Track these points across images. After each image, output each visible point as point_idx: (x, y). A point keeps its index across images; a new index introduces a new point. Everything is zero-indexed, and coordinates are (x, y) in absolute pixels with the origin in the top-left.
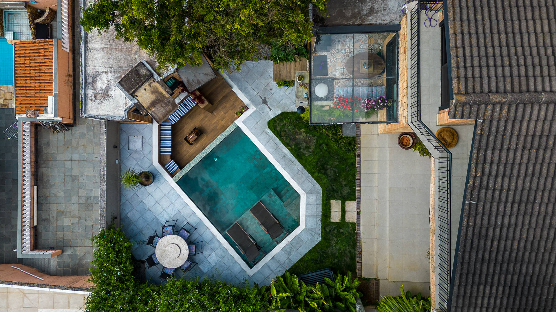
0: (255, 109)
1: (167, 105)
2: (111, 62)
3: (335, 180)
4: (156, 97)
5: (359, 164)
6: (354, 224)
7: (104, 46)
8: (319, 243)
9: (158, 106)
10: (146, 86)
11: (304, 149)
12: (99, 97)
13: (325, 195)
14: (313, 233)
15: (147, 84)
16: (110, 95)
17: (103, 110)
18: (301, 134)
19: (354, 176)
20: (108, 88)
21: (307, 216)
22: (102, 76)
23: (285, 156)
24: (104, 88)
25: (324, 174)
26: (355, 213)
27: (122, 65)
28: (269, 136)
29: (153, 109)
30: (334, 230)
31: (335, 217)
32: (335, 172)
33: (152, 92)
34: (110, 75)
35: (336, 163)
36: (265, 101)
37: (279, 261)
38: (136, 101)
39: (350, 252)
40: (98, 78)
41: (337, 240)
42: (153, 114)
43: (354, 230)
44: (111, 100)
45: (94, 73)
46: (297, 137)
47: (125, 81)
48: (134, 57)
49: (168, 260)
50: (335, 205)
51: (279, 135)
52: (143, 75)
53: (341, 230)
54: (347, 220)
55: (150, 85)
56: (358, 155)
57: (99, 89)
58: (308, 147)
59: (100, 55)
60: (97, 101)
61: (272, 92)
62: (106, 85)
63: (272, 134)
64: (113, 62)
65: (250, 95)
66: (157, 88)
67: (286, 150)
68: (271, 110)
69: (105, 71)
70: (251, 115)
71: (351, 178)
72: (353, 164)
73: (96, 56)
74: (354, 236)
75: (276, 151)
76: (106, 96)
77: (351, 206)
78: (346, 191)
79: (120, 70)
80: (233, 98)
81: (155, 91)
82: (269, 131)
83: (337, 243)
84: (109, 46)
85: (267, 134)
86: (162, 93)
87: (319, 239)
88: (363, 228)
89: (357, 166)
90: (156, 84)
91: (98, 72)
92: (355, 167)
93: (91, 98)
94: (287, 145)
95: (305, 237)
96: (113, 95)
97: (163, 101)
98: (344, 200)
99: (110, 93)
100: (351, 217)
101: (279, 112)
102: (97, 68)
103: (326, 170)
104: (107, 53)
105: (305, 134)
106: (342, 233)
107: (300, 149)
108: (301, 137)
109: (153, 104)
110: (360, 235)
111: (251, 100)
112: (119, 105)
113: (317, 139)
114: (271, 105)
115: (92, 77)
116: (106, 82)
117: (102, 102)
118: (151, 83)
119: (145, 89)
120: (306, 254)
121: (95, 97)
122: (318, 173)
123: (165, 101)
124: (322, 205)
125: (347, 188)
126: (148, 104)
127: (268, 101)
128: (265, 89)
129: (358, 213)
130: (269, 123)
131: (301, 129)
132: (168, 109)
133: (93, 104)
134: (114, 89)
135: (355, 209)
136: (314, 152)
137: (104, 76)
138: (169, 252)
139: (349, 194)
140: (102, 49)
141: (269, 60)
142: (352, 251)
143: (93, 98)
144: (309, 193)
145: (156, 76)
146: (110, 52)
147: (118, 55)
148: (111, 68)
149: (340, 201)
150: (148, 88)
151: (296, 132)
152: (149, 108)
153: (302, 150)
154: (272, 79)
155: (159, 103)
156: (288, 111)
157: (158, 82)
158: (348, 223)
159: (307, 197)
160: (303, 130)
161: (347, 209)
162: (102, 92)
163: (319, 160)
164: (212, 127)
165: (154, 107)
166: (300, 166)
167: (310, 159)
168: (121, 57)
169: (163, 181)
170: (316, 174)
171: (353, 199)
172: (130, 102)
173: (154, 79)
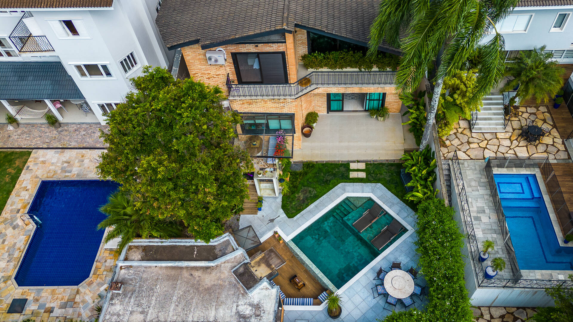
0: (278, 227)
1: (270, 256)
2: (229, 302)
3: (334, 175)
4: (263, 263)
5: (323, 162)
6: (366, 165)
7: (214, 308)
8: (383, 184)
9: (271, 262)
10: (253, 270)
11: (311, 194)
12: (258, 313)
13: (346, 181)
14: (375, 188)
15: (252, 269)
16: (258, 303)
17: (270, 308)
18: (299, 197)
19: (332, 164)
20: (251, 305)
21: (363, 192)
22: (240, 309)
23: (316, 206)
24: (250, 308)
25: (330, 181)
26: (358, 163)
27: (233, 292)
28: (300, 217)
29: (273, 266)
30: (372, 176)
31: (363, 175)
32: (328, 176)
33: (259, 266)
34: (240, 303)
35: (322, 174)
36: (272, 221)
37: (400, 211)
38: (265, 278)
39: (387, 166)
40: (241, 313)
41: (379, 174)
42: (277, 266)
43: (371, 164)
44: (262, 302)
45: (236, 316)
46: (301, 199)
47: (247, 284)
48: (227, 283)
49: (407, 288)
50: (353, 175)
51: (299, 211)
52: (245, 270)
53: (372, 172)
54: (364, 168)
55: (253, 267)
56: (317, 162)
57: (251, 312)
58: (310, 192)
59: (221, 312)
60: (262, 315)
61: (265, 215)
62: (248, 307)
63: (298, 216)
64: (229, 300)
65: (266, 231)
66: (256, 262)
67: (312, 206)
68: (279, 216)
69: (236, 307)
70: (282, 230)
71: (333, 166)
72: (323, 165)
73: (222, 315)
74: (376, 164)
75: (312, 213)
76: (258, 306)
77: (353, 166)
78: (342, 169)
79: (237, 295)
80: (267, 245)
81: (259, 264)
82: (295, 218)
83: (381, 174)
84: (214, 304)
85: (298, 219)
86: (261, 259)
87: (380, 184)
88: (369, 159)
89: (325, 163)
90: (253, 263)
91: (236, 313)
92: (325, 164)
93: (258, 320)
94: (307, 205)
95: (379, 193)
96: (258, 301)
97: (267, 259)
98: (348, 170)
99: (255, 302)
100: (362, 166)
101: (281, 211)
102: (232, 314)
103: (327, 180)
104: (220, 305)
105: (300, 194)
106: (373, 171)
107: (311, 196)
108: (302, 196)
109: (269, 265)
110: (373, 161)
111: (270, 230)
112: (267, 294)
113: (304, 186)
114: (275, 216)
115: (240, 318)
116: (246, 306)
117: (263, 310)
118: (251, 266)
119: (256, 271)
120: (392, 192)
121: (258, 316)
122: (329, 185)
123: (267, 257)
124: (354, 182)
125: (340, 168)
126: (269, 269)
127: (271, 218)
128: (262, 221)
129: (358, 161)
130: (289, 217)
131: (296, 197)
132: (274, 255)
133: (264, 317)
134: (252, 300)
135: (356, 164)
136: (313, 188)
137: (240, 308)
138: (400, 286)
139: (345, 167)
140: (216, 309)
141: (239, 218)
142: (386, 165)
143: (259, 318)
144: (344, 191)
145: (246, 261)
146: (220, 303)
147: (224, 296)
148: (234, 302)
149: (350, 172)
150: (255, 269)
151: (298, 199)
152: (272, 269)
153: (312, 196)
154: (255, 215)
155: (268, 261)
156: (281, 204)
157: (251, 261)
158: (366, 167)
159: (348, 192)
160: (297, 195)
161: (356, 168)
162: (254, 310)
163: (320, 185)
165: (271, 265)
166: (324, 196)
167: (319, 190)
168: (226, 293)
170: (331, 186)
171: (348, 164)
172: (265, 284)
173: (248, 263)
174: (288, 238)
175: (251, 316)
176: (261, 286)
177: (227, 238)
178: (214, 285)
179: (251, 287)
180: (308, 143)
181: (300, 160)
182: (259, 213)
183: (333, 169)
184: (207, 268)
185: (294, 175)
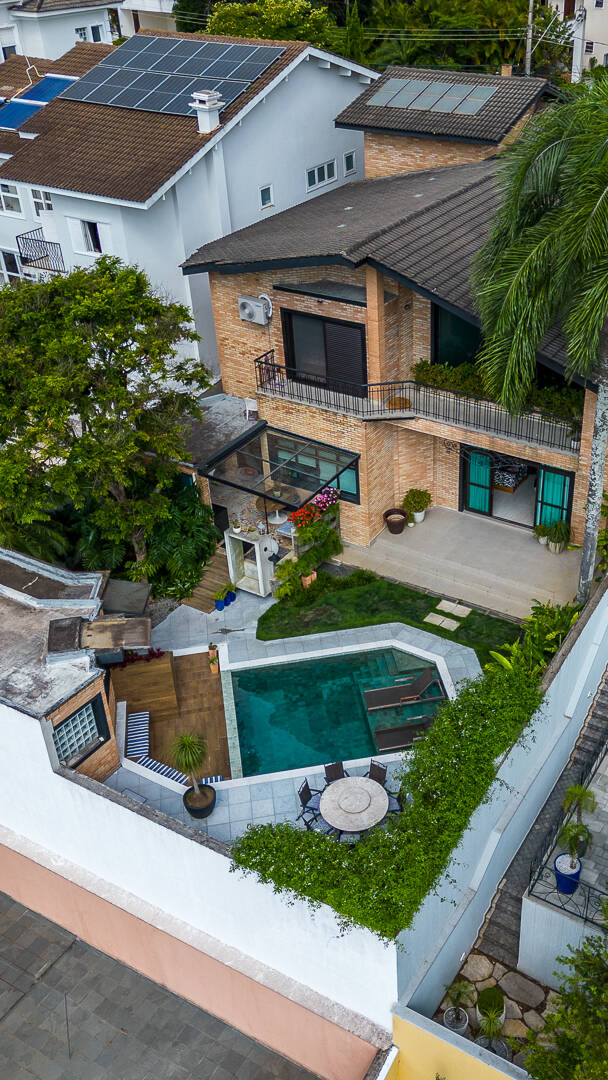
0: (226, 644)
1: (134, 628)
2: (9, 662)
3: (397, 607)
4: (112, 631)
6: (473, 612)
8: (477, 652)
9: (125, 636)
10: (85, 632)
11: (329, 620)
12: (35, 694)
13: (410, 623)
15: (85, 630)
16: (49, 681)
18: (305, 615)
19: (407, 589)
20: (36, 679)
22: (14, 678)
23: (321, 639)
24: (31, 683)
25: (381, 614)
26: (458, 605)
27: (27, 652)
28: (278, 644)
29: (123, 642)
30: (468, 633)
31: (451, 625)
32: (384, 603)
33: (101, 632)
34: (22, 670)
35: (376, 598)
36: (226, 631)
38: (93, 651)
39: (511, 629)
40: (10, 683)
43: (481, 615)
44: (57, 682)
46: (306, 620)
47: (55, 645)
50: (432, 619)
51: (284, 635)
52: (72, 625)
53: (473, 626)
54: (463, 616)
55: (89, 629)
56: (382, 578)
57: (26, 689)
58: (330, 615)
60: (40, 697)
61: (221, 619)
62: (30, 679)
63: (276, 641)
64: (11, 660)
65: (201, 642)
66: (101, 625)
67: (313, 637)
68: (243, 630)
69: (11, 672)
70: (229, 651)
71: (406, 592)
72: (391, 585)
74: (492, 618)
75: (305, 647)
76: (45, 686)
77: (444, 606)
78: (421, 603)
80: (186, 666)
81: (103, 629)
82: (270, 642)
85: (272, 645)
86: (114, 625)
87: (471, 650)
88: (486, 606)
89: (396, 583)
90: (94, 624)
92: (396, 585)
94: (308, 633)
95: (457, 662)
96: (53, 678)
97: (125, 629)
98: (431, 609)
99: (46, 679)
100: (462, 612)
101: (255, 623)
103: (377, 610)
105: (310, 612)
106: (477, 627)
107: (326, 622)
108: (310, 616)
109: (117, 639)
110: (493, 612)
111: (209, 642)
112: (75, 675)
114: (237, 627)
116: (27, 677)
117: (47, 694)
118: (88, 626)
119: (89, 636)
121: (33, 696)
123: (127, 627)
124: (423, 630)
125: (418, 600)
126: (112, 643)
127: (227, 628)
128: (210, 625)
129: (461, 603)
130: (257, 638)
131: (299, 614)
133: (37, 704)
134: (45, 673)
135: (453, 605)
136: (341, 612)
137: (16, 677)
138: (351, 806)
139: (427, 602)
141: (175, 608)
143: (30, 700)
144: (395, 635)
145: (86, 617)
147: (9, 651)
148: (15, 665)
149: (431, 613)
150: (90, 632)
151: (299, 618)
152: (116, 645)
154: (205, 614)
155: (122, 633)
156: (263, 613)
157: (95, 620)
158: (468, 616)
160: (302, 612)
161: (447, 611)
162: (33, 687)
164: (200, 727)
165: (121, 639)
166: (350, 631)
167: (347, 619)
168: (16, 649)
169: (224, 794)
170: (375, 620)
171: (439, 600)
172: (85, 659)
173: (88, 620)
174: (227, 664)
175: (20, 694)
176: (78, 661)
177: (93, 582)
178: (12, 633)
179: (56, 651)
180: (387, 542)
181: (356, 563)
182: (216, 614)
183: (403, 596)
184: (25, 608)
185: (325, 581)
